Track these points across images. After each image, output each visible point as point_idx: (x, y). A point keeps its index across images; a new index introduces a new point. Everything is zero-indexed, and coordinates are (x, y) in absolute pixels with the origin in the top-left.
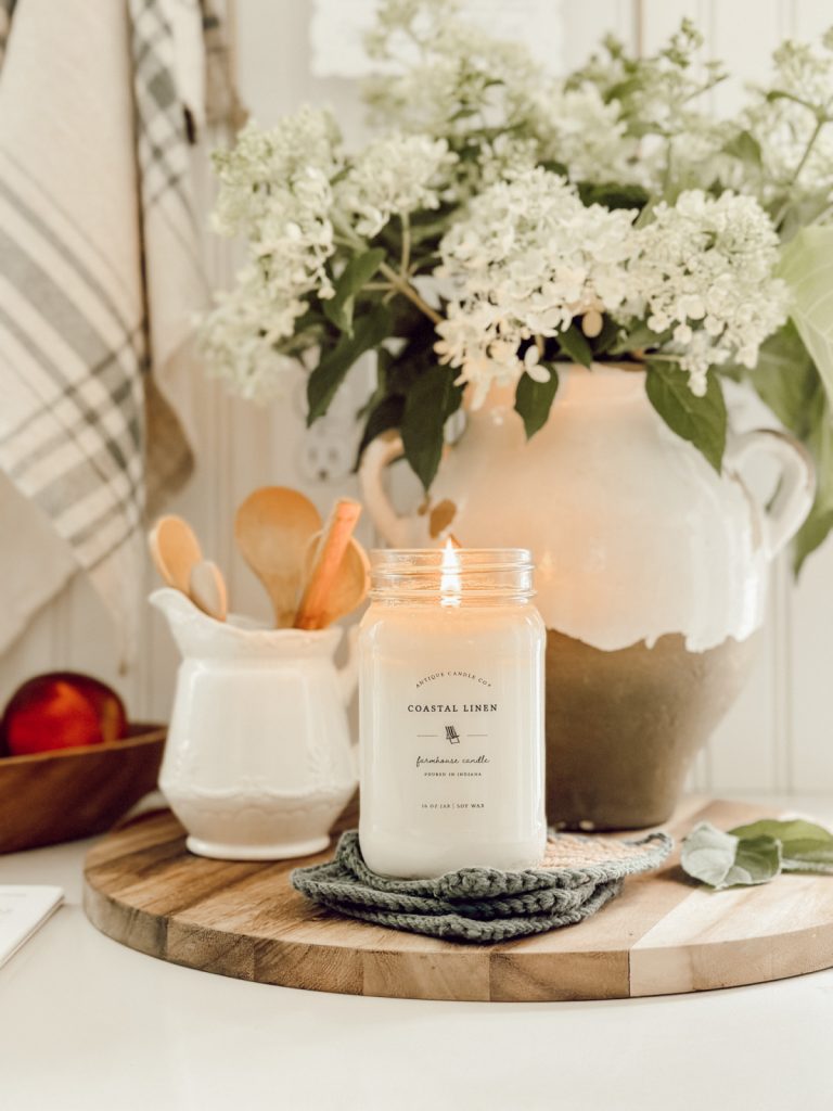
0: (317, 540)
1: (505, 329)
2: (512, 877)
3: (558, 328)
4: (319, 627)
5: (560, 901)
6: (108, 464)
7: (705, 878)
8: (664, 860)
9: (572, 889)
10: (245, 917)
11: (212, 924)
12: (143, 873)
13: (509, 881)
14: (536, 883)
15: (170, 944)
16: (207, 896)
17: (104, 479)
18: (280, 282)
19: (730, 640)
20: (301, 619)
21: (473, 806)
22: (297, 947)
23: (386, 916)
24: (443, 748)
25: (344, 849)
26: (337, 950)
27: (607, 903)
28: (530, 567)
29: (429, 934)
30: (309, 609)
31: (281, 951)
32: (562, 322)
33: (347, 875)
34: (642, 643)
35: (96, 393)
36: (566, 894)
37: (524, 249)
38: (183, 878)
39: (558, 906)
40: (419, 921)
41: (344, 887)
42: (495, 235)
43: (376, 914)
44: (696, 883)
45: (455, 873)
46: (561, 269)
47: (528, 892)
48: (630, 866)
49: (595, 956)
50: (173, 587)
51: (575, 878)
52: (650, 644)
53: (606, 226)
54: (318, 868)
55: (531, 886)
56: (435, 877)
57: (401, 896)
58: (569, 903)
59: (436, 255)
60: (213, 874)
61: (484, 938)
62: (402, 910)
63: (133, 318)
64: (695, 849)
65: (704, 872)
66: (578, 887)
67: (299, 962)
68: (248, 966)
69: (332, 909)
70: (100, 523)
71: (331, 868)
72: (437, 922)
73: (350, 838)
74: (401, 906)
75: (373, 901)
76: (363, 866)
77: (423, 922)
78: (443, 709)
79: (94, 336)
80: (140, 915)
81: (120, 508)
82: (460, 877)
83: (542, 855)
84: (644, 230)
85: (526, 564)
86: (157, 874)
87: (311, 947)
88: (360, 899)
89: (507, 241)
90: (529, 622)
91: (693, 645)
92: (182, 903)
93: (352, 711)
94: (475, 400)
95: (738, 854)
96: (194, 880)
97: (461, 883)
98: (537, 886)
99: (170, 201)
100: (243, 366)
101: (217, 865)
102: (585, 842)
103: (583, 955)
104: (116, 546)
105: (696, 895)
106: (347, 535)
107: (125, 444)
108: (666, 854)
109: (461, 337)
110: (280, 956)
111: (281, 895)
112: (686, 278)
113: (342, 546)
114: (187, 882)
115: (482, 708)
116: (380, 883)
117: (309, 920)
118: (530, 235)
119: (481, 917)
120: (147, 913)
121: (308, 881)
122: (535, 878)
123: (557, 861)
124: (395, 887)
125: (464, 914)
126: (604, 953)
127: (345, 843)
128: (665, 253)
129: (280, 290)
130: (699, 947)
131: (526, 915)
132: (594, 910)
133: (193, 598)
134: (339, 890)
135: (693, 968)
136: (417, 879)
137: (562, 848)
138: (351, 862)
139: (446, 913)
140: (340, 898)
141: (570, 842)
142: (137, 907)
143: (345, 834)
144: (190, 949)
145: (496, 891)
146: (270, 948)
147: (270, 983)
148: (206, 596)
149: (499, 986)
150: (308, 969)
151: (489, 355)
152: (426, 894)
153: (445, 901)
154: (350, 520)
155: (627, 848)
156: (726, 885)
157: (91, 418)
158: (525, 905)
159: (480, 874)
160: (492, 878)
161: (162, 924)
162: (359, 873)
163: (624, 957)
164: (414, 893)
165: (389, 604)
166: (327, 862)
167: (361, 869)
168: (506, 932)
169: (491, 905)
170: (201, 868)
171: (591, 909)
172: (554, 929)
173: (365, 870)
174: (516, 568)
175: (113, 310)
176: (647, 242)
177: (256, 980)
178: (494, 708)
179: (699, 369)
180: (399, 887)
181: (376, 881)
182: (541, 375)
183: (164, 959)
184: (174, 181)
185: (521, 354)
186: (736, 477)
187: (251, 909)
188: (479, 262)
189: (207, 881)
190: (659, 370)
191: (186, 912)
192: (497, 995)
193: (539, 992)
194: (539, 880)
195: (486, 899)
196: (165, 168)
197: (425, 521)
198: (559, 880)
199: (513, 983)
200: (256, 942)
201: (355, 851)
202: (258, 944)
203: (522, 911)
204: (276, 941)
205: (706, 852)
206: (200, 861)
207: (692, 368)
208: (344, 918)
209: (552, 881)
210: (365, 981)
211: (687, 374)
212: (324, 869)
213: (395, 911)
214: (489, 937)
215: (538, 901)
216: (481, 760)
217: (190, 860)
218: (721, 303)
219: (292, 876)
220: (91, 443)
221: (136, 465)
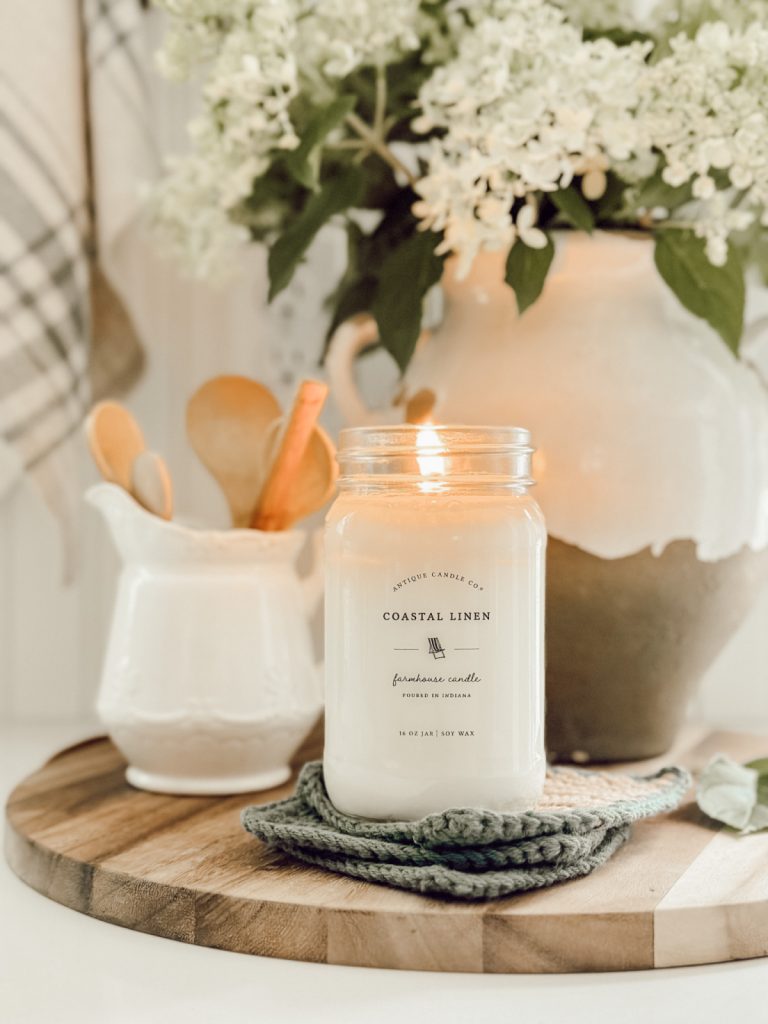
0: (277, 429)
1: (496, 184)
2: (510, 820)
3: (558, 181)
4: (279, 528)
5: (567, 850)
6: (47, 353)
7: (726, 818)
8: (681, 798)
9: (581, 835)
10: (185, 865)
11: (147, 873)
12: (73, 810)
13: (506, 825)
14: (538, 828)
15: (96, 896)
16: (143, 837)
17: (42, 368)
18: (236, 132)
19: (745, 547)
20: (257, 519)
21: (461, 733)
22: (247, 904)
23: (355, 865)
24: (427, 664)
25: (305, 783)
26: (295, 908)
27: (618, 849)
28: (530, 450)
29: (406, 889)
30: (267, 509)
31: (227, 909)
32: (561, 175)
33: (308, 814)
34: (647, 551)
35: (33, 273)
36: (574, 841)
37: (519, 91)
38: (118, 816)
39: (564, 856)
40: (395, 872)
41: (305, 830)
42: (486, 71)
43: (344, 862)
44: (716, 825)
45: (439, 814)
46: (562, 113)
47: (528, 839)
48: (647, 806)
49: (611, 918)
50: (111, 480)
51: (585, 822)
52: (657, 551)
53: (614, 64)
54: (274, 806)
55: (532, 831)
56: (415, 820)
57: (374, 841)
58: (578, 852)
59: (415, 105)
60: (153, 811)
61: (475, 895)
62: (374, 858)
63: (75, 192)
64: (711, 785)
65: (723, 812)
66: (588, 832)
67: (249, 922)
68: (187, 925)
69: (291, 856)
70: (38, 417)
71: (290, 806)
72: (417, 874)
73: (313, 771)
74: (373, 853)
75: (339, 847)
76: (328, 803)
77: (400, 875)
78: (425, 617)
79: (30, 209)
80: (62, 861)
81: (60, 402)
82: (447, 820)
83: (541, 792)
84: (660, 65)
85: (524, 446)
86: (89, 810)
87: (264, 905)
88: (324, 844)
89: (500, 78)
90: (528, 514)
91: (705, 553)
92: (113, 846)
93: (316, 625)
94: (458, 271)
95: (759, 792)
96: (130, 819)
97: (447, 827)
98: (540, 832)
99: (117, 63)
100: (195, 241)
101: (157, 802)
102: (586, 776)
103: (596, 917)
104: (56, 445)
105: (719, 839)
106: (310, 421)
107: (67, 332)
108: (683, 791)
109: (445, 193)
110: (227, 914)
111: (232, 836)
112: (709, 120)
113: (304, 436)
114: (124, 821)
115: (473, 617)
116: (348, 824)
117: (263, 869)
118: (525, 74)
119: (471, 868)
120: (69, 859)
121: (262, 822)
122: (538, 822)
123: (556, 799)
124: (366, 830)
125: (451, 866)
126: (623, 915)
127: (307, 777)
128: (685, 90)
129: (237, 143)
130: (738, 907)
131: (526, 866)
132: (604, 859)
133: (135, 494)
134: (300, 834)
135: (729, 930)
136: (394, 821)
137: (560, 784)
138: (314, 799)
139: (428, 863)
140: (301, 843)
141: (569, 777)
142: (59, 851)
143: (307, 765)
144: (119, 902)
145: (490, 837)
146: (215, 904)
147: (214, 947)
148: (148, 491)
149: (494, 954)
150: (259, 931)
151: (477, 217)
152: (404, 839)
153: (427, 849)
154: (315, 402)
155: (636, 784)
156: (753, 828)
157: (28, 300)
158: (525, 854)
159: (471, 817)
160: (485, 822)
161: (87, 873)
162: (324, 813)
163: (646, 921)
164: (388, 838)
165: (361, 493)
166: (285, 799)
167: (326, 807)
168: (502, 888)
169: (483, 853)
170: (141, 804)
171: (601, 858)
172: (558, 883)
173: (331, 808)
174: (512, 450)
175: (52, 181)
176: (663, 79)
177: (197, 942)
178: (487, 616)
179: (716, 234)
180: (371, 830)
181: (344, 823)
182: (536, 239)
183: (88, 914)
184: (121, 39)
185: (514, 212)
186: (751, 365)
187: (194, 854)
188: (467, 106)
189: (147, 819)
190: (670, 239)
191: (115, 858)
192: (492, 965)
193: (542, 963)
194: (542, 824)
195: (477, 848)
196: (113, 25)
197: (401, 412)
198: (566, 824)
199: (511, 949)
200: (198, 896)
201: (319, 786)
202: (201, 898)
203: (521, 861)
204: (221, 896)
205: (725, 789)
206: (140, 796)
207: (710, 234)
208: (305, 866)
209: (558, 824)
210: (330, 945)
211: (702, 242)
212: (282, 807)
213: (367, 860)
214: (481, 894)
215: (541, 850)
216: (471, 678)
217: (129, 794)
218: (750, 150)
219: (242, 815)
220: (27, 328)
221: (79, 356)
